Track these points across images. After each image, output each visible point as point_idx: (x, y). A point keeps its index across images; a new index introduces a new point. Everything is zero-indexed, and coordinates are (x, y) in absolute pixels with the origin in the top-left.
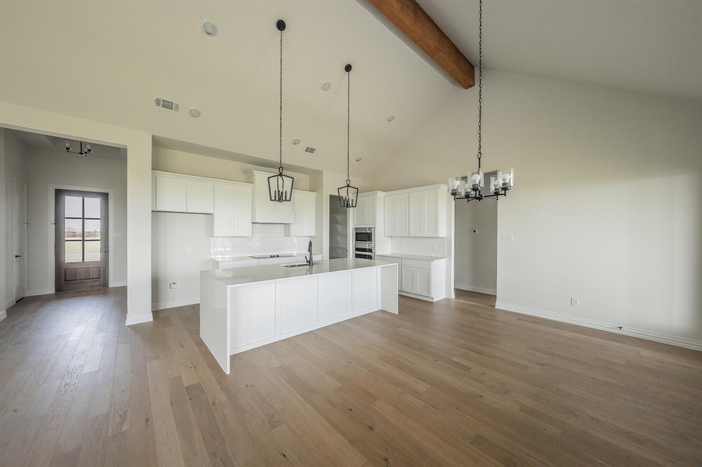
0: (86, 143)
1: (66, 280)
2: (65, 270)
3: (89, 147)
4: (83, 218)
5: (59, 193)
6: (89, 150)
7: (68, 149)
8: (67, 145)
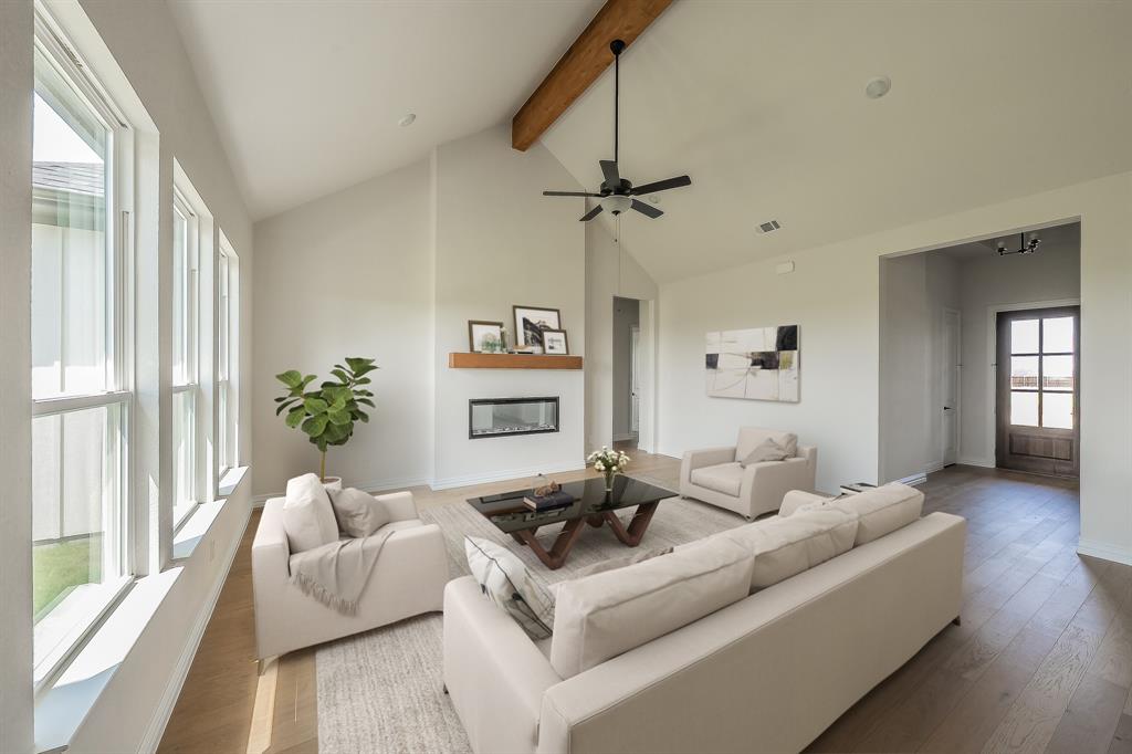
0: (1029, 233)
1: (1011, 453)
2: (1010, 436)
3: (1033, 237)
4: (1041, 354)
5: (1003, 319)
6: (1035, 241)
7: (1001, 250)
8: (1000, 245)
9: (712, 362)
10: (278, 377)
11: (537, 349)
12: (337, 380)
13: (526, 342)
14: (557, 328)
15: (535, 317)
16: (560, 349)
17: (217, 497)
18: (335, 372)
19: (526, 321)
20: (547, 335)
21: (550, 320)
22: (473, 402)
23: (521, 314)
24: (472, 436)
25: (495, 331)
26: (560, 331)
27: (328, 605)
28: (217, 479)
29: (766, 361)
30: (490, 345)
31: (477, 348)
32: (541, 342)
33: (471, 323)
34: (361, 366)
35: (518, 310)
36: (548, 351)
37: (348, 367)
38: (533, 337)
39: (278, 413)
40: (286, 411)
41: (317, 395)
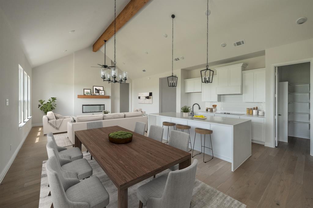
9: (139, 98)
10: (39, 101)
11: (98, 94)
12: (49, 102)
13: (96, 93)
14: (102, 90)
15: (98, 88)
16: (103, 94)
17: (24, 122)
18: (49, 100)
19: (96, 89)
20: (100, 91)
21: (101, 88)
22: (83, 105)
23: (95, 87)
24: (83, 112)
25: (89, 91)
26: (103, 90)
27: (54, 128)
28: (24, 120)
29: (147, 98)
30: (88, 93)
31: (85, 94)
32: (99, 93)
33: (84, 89)
34: (54, 99)
35: (94, 87)
36: (100, 94)
37: (51, 99)
38: (97, 92)
39: (39, 107)
40: (40, 107)
41: (45, 104)
